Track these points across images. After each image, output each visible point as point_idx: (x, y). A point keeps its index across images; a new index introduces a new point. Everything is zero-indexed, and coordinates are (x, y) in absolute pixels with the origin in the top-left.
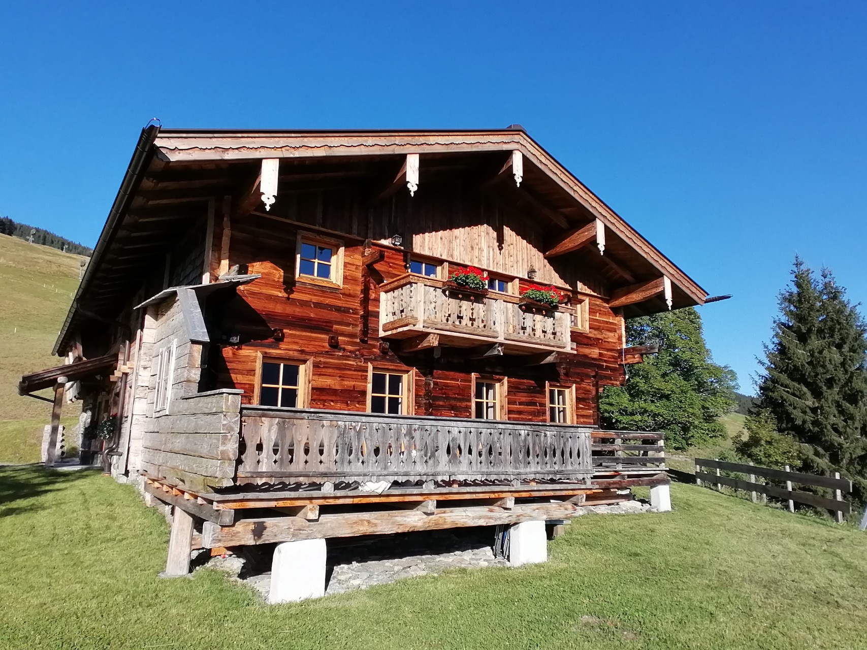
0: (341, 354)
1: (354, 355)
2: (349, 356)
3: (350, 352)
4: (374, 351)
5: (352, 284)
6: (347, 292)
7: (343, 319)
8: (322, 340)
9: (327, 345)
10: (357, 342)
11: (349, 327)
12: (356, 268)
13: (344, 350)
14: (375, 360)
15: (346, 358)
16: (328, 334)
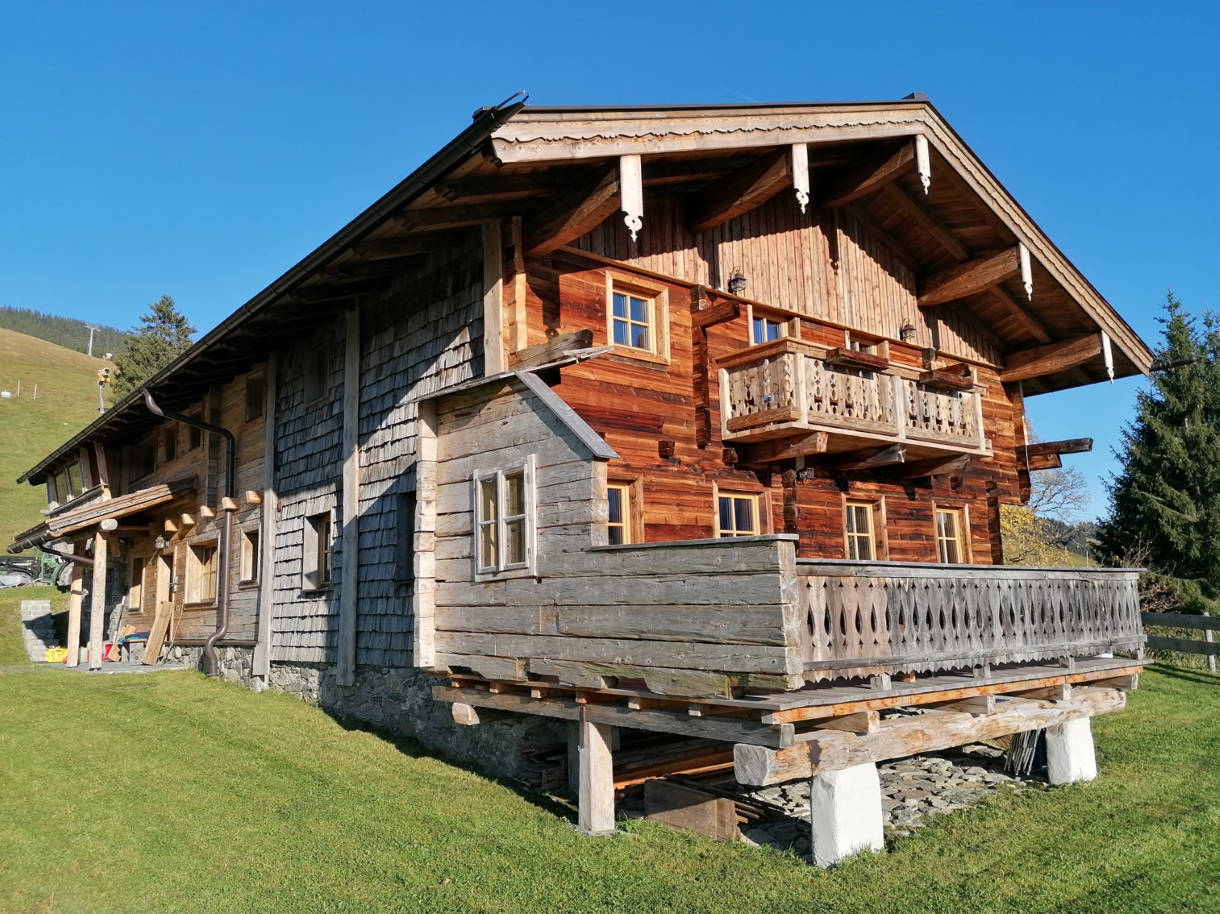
0: (676, 469)
1: (693, 470)
2: (686, 473)
3: (687, 465)
4: (717, 464)
5: (682, 356)
6: (676, 370)
7: (674, 414)
8: (650, 448)
9: (656, 455)
10: (695, 450)
11: (682, 426)
12: (686, 332)
13: (680, 462)
14: (720, 476)
15: (683, 474)
16: (656, 438)
